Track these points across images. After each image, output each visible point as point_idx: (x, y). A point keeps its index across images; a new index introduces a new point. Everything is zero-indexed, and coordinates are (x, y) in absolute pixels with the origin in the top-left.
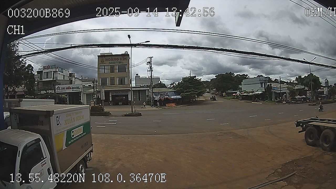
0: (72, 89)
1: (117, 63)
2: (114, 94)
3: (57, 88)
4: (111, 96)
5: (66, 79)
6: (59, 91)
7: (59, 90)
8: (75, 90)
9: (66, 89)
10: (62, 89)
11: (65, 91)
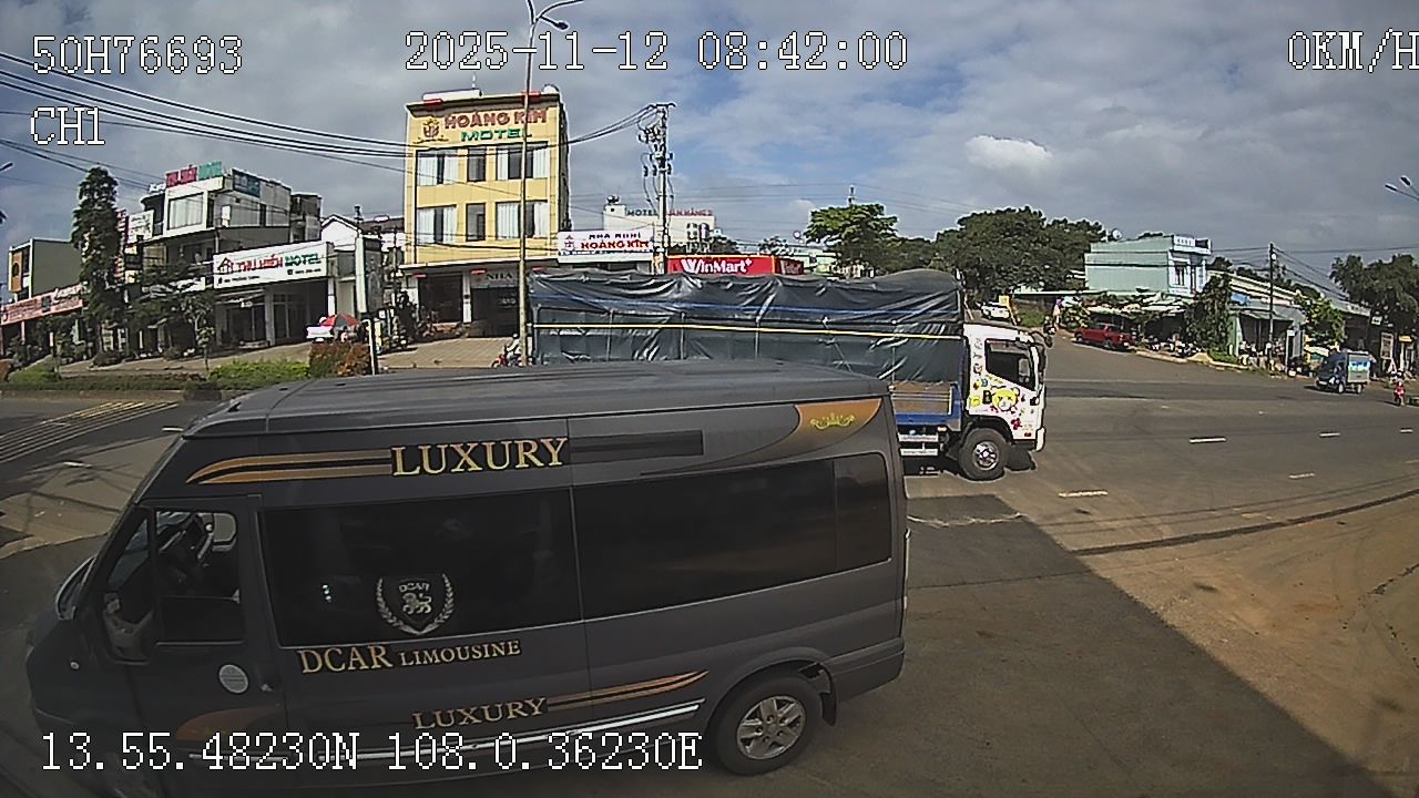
0: (287, 264)
1: (500, 137)
2: (484, 284)
3: (222, 265)
4: (467, 292)
5: (272, 222)
6: (227, 281)
7: (228, 273)
8: (297, 272)
9: (260, 268)
10: (240, 271)
11: (254, 277)
